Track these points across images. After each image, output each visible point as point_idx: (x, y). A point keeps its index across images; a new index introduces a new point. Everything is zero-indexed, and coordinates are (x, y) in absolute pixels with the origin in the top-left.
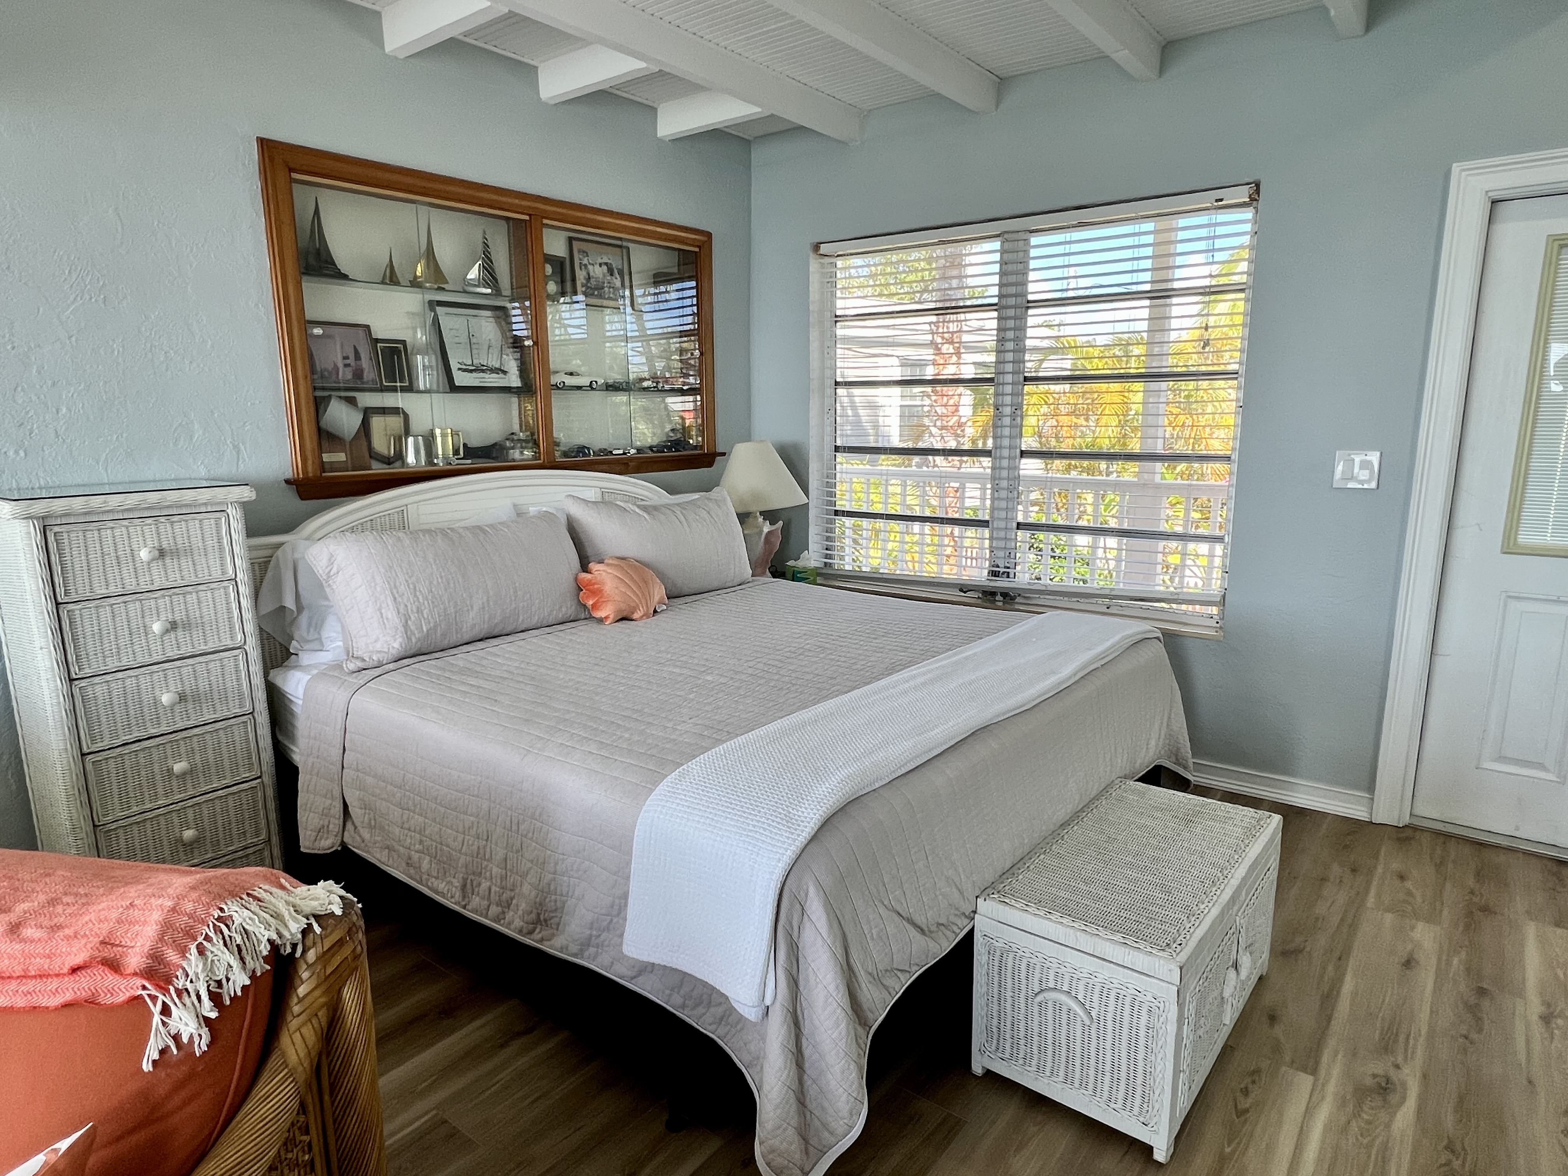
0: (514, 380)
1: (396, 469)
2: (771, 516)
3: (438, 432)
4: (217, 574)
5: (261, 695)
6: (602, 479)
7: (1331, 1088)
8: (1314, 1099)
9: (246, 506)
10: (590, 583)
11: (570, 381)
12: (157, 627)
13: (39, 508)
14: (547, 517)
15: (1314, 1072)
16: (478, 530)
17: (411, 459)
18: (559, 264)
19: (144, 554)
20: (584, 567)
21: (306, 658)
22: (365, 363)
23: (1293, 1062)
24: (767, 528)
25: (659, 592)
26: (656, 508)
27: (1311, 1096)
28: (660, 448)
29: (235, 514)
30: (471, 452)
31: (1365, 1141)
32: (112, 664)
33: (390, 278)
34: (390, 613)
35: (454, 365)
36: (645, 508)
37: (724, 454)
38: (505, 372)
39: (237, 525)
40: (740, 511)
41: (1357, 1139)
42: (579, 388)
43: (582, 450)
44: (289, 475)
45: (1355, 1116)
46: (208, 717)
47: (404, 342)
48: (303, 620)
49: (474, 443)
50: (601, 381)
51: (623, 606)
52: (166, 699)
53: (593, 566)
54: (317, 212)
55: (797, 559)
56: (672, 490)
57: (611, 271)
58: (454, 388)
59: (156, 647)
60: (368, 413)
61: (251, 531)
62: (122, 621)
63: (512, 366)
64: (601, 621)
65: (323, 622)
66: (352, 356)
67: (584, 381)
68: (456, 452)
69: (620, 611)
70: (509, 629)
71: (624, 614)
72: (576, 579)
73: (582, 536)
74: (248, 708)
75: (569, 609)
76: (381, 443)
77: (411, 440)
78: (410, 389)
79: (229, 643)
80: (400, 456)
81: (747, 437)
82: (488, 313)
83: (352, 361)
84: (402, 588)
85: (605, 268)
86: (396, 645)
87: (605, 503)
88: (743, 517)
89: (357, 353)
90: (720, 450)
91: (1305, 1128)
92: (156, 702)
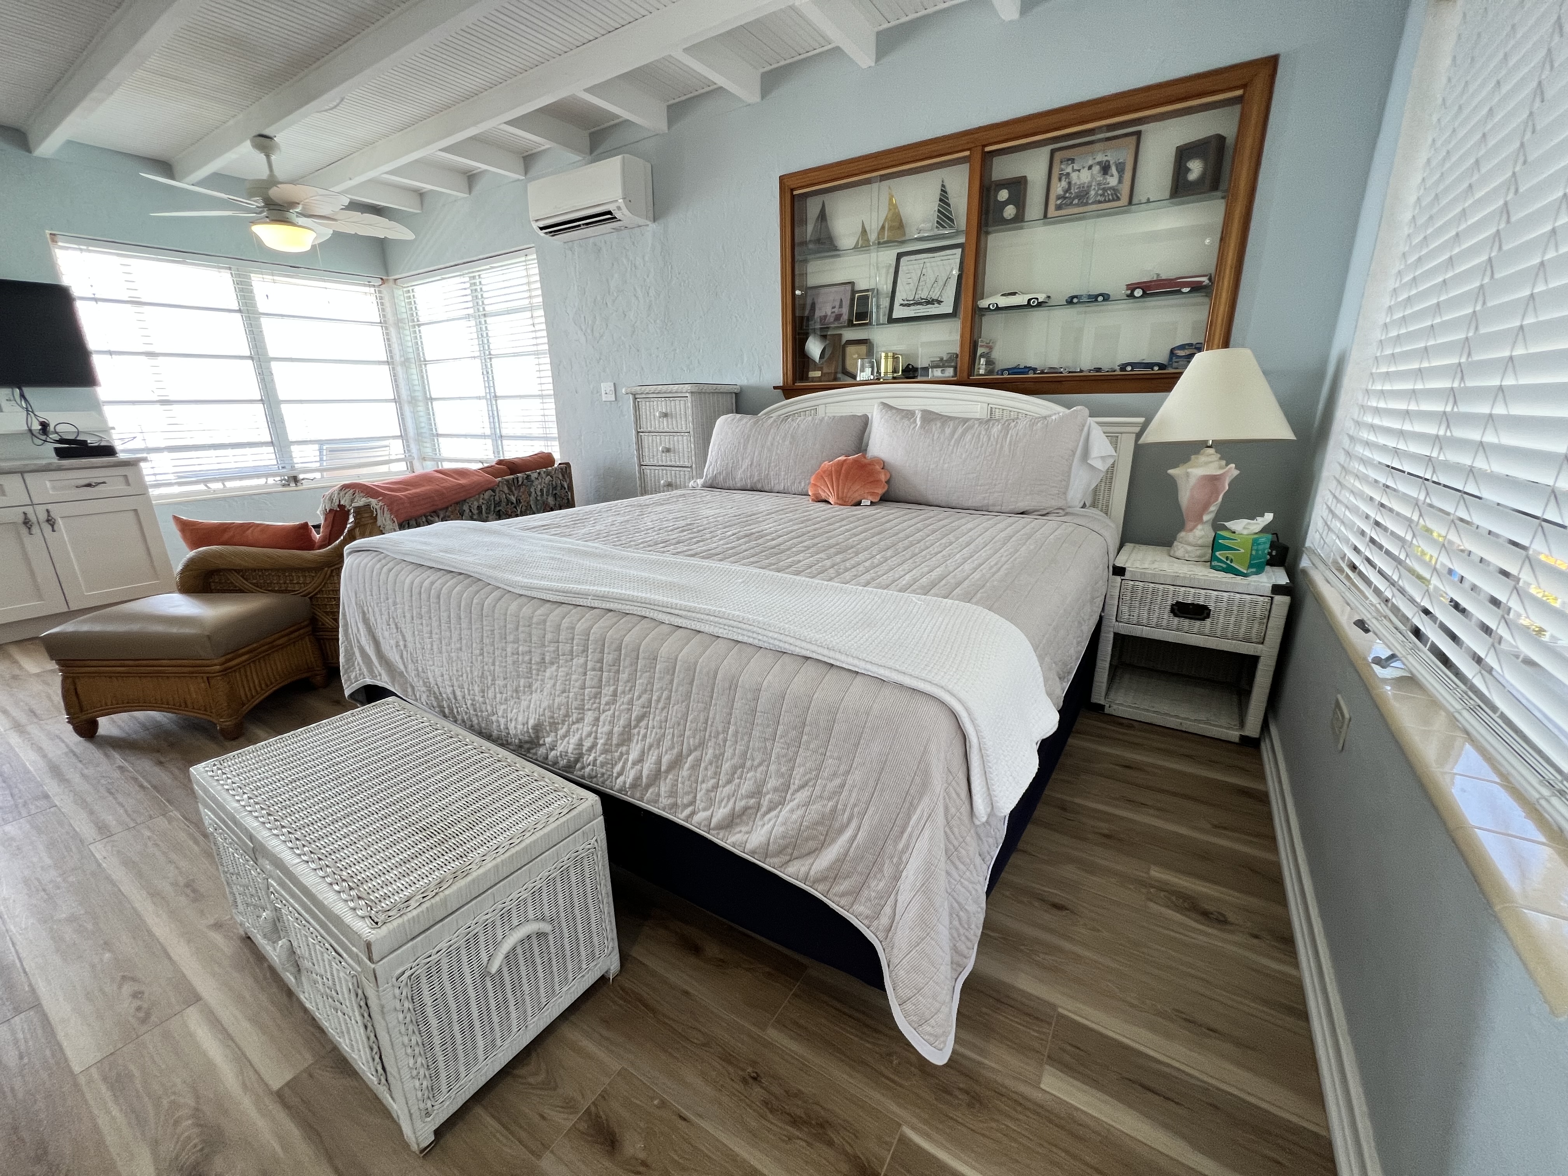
0: (948, 307)
3: (883, 355)
7: (247, 1103)
8: (251, 1073)
11: (1006, 302)
15: (279, 1095)
23: (311, 1076)
24: (1208, 470)
27: (256, 1071)
29: (690, 397)
31: (165, 1102)
32: (652, 462)
33: (862, 244)
35: (898, 302)
39: (692, 404)
41: (174, 1093)
42: (1019, 307)
44: (780, 383)
45: (197, 1109)
47: (873, 290)
54: (822, 211)
57: (1105, 170)
60: (846, 344)
62: (654, 443)
63: (949, 297)
68: (895, 370)
78: (870, 325)
85: (1096, 168)
91: (230, 1043)
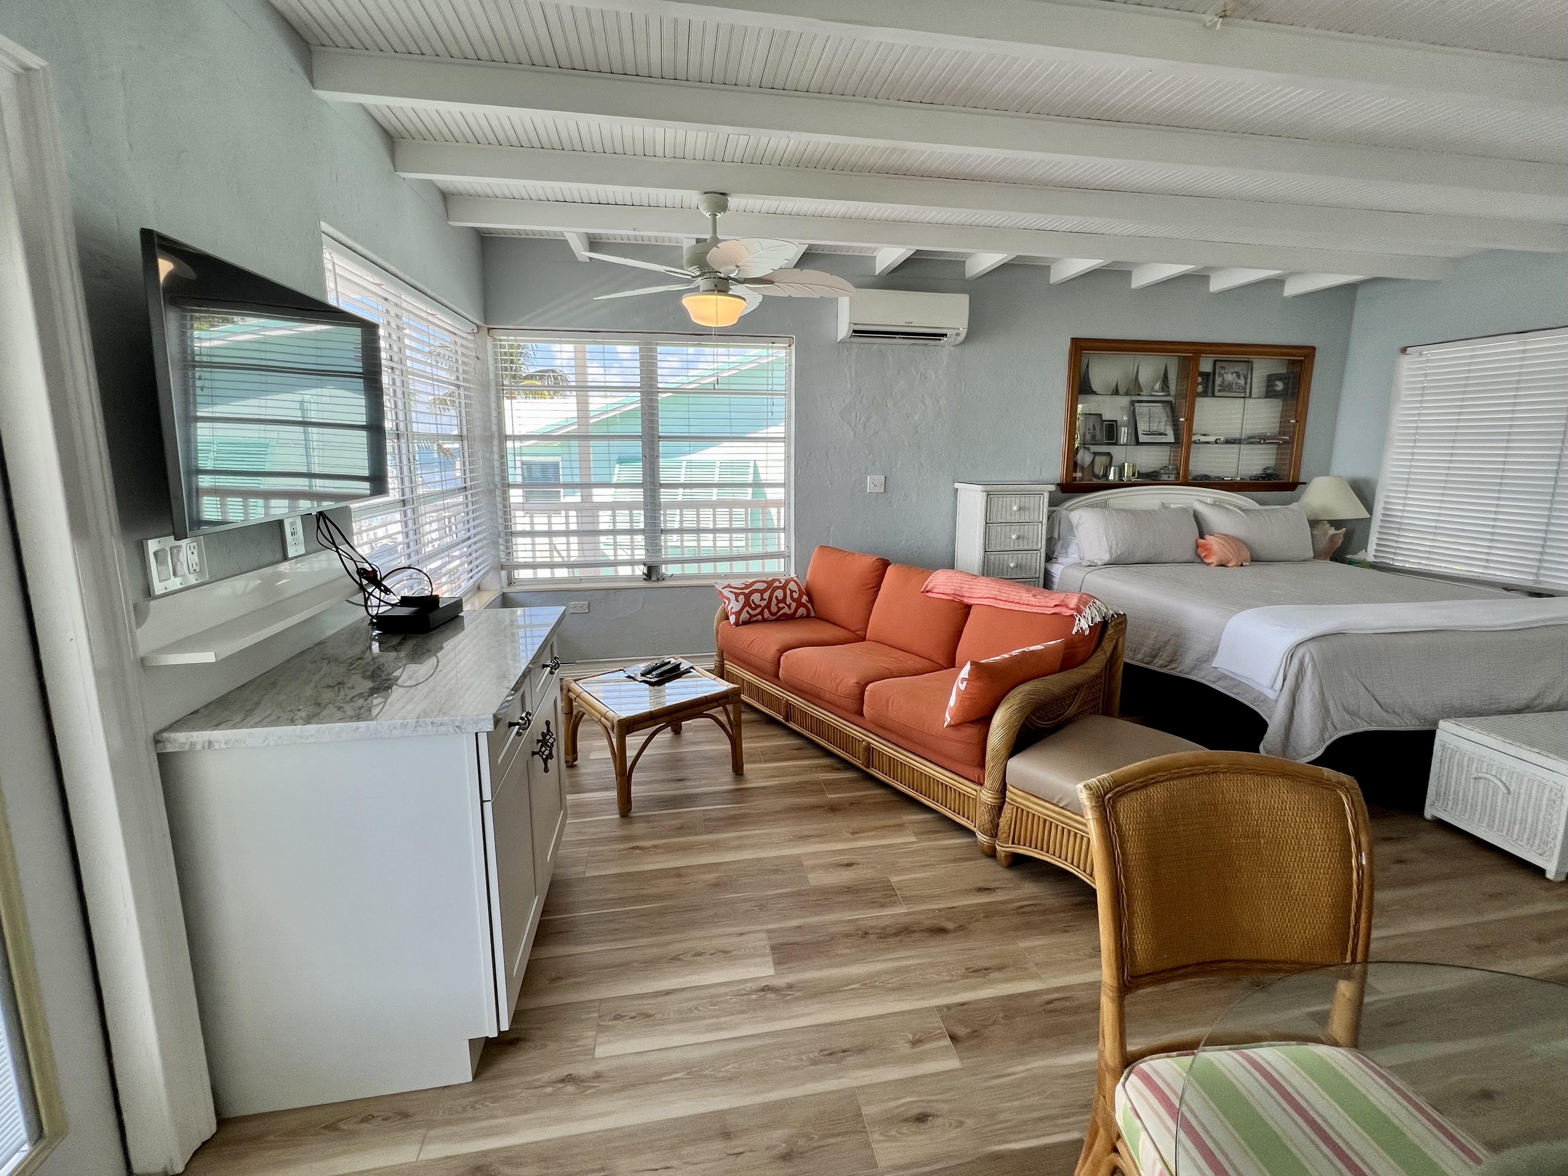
0: (1171, 438)
1: (1102, 481)
2: (1337, 524)
3: (1126, 464)
4: (1036, 519)
5: (1043, 571)
6: (1216, 493)
9: (1050, 493)
10: (1204, 545)
11: (1203, 439)
12: (1014, 537)
13: (988, 488)
14: (1184, 510)
16: (1147, 512)
17: (1111, 477)
18: (1205, 375)
19: (1015, 508)
20: (1202, 536)
21: (1060, 560)
22: (1098, 432)
24: (1332, 531)
25: (1247, 555)
26: (1249, 510)
28: (1257, 478)
29: (1046, 495)
30: (1140, 475)
32: (998, 548)
33: (1116, 392)
34: (1104, 543)
35: (1140, 432)
36: (1243, 510)
37: (1305, 483)
38: (1166, 435)
39: (1046, 500)
40: (1312, 518)
42: (1208, 443)
43: (1206, 477)
44: (1059, 482)
46: (1024, 575)
47: (1116, 421)
48: (1059, 544)
49: (1144, 470)
50: (1222, 439)
51: (1223, 558)
52: (1012, 565)
53: (1207, 537)
54: (1088, 366)
55: (1356, 553)
56: (1262, 503)
57: (1238, 376)
58: (1138, 443)
59: (1012, 545)
60: (1095, 454)
61: (1050, 505)
62: (1003, 532)
63: (1170, 432)
64: (1208, 564)
65: (1069, 545)
66: (1092, 428)
67: (1212, 439)
68: (1134, 475)
69: (1221, 561)
70: (1159, 561)
71: (1223, 563)
72: (1197, 541)
73: (1202, 522)
74: (1037, 576)
75: (1189, 555)
76: (1099, 470)
77: (1113, 468)
78: (1116, 444)
79: (1035, 547)
80: (1106, 475)
81: (1326, 472)
82: (1160, 405)
83: (1091, 431)
84: (1111, 533)
85: (1235, 375)
86: (1106, 558)
87: (1216, 505)
88: (1314, 523)
89: (1094, 426)
90: (1301, 480)
92: (1008, 566)
